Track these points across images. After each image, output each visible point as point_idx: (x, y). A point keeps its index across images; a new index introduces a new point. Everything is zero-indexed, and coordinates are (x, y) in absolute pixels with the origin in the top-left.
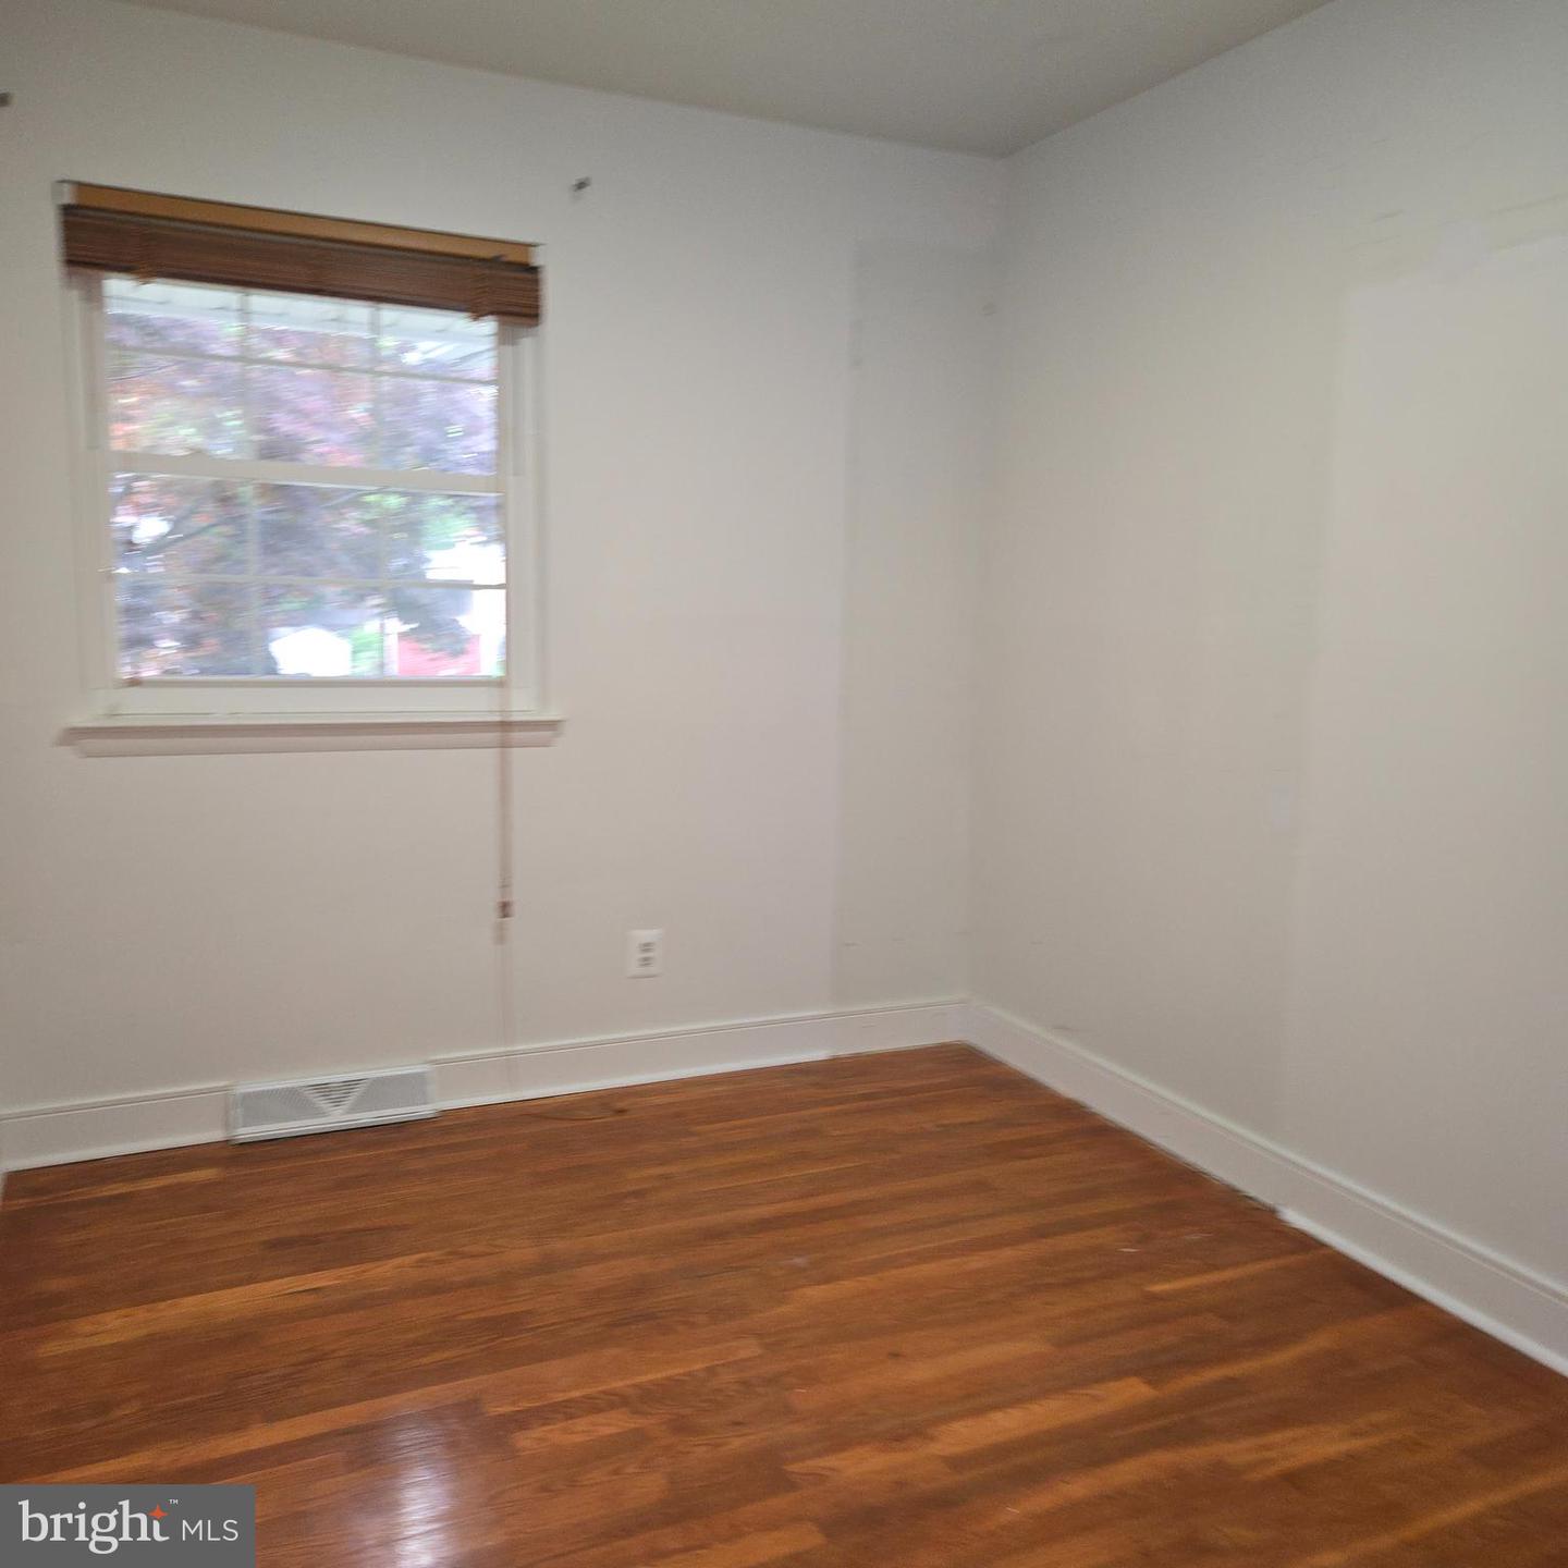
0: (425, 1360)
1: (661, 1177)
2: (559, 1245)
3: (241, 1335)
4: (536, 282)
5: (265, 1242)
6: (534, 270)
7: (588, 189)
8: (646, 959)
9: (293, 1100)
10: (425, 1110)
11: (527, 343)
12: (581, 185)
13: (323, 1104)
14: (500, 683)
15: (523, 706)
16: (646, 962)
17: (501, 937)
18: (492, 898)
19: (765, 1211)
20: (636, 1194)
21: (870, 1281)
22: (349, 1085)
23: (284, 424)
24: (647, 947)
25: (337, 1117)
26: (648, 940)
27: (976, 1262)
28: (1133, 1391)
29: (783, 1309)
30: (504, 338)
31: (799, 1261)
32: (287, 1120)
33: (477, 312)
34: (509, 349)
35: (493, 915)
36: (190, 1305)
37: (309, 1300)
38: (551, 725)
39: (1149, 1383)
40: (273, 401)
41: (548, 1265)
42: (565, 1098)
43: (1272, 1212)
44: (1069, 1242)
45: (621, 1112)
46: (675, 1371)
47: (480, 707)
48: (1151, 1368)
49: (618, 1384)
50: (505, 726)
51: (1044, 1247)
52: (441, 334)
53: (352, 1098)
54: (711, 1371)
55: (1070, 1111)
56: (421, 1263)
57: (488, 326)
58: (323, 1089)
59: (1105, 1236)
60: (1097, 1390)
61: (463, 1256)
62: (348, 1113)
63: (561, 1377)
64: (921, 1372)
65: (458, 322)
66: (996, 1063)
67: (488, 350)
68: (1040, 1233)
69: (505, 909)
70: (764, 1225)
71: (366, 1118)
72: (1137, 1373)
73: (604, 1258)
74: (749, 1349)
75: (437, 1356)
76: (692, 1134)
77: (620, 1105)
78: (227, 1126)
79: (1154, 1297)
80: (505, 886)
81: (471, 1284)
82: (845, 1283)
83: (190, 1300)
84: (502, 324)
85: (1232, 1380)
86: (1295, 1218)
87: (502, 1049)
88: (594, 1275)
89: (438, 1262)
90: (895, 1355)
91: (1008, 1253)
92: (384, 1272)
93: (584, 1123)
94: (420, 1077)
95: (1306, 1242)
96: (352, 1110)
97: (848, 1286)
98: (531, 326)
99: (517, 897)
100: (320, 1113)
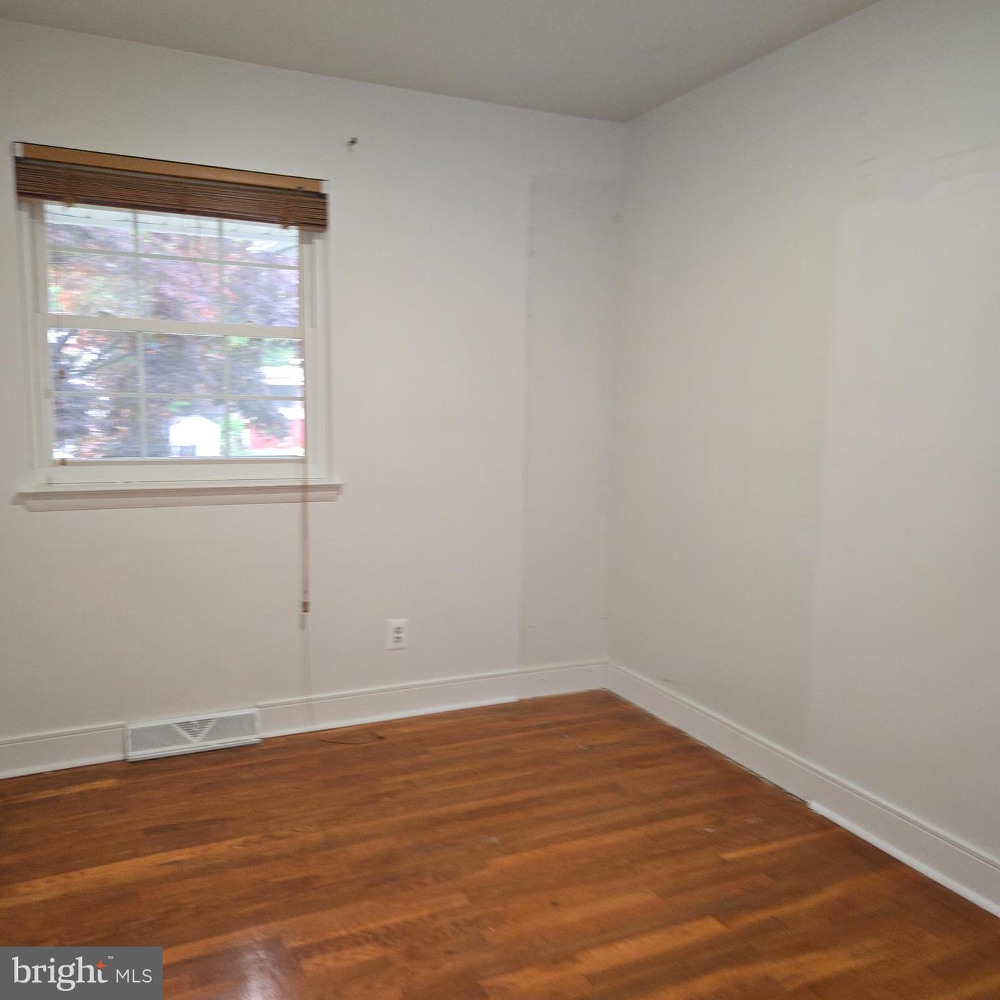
0: (247, 910)
1: (407, 782)
2: (337, 830)
3: (124, 894)
4: (325, 204)
5: (144, 830)
6: (323, 196)
7: (356, 145)
8: (398, 638)
9: (167, 733)
10: (253, 739)
11: (318, 242)
12: (353, 142)
13: (187, 735)
14: (303, 461)
15: (316, 475)
16: (398, 639)
17: (303, 625)
18: (298, 600)
19: (473, 805)
20: (389, 794)
21: (540, 853)
22: (203, 723)
23: (170, 290)
24: (398, 630)
25: (196, 744)
26: (398, 626)
27: (610, 839)
28: (710, 927)
29: (484, 873)
30: (302, 240)
31: (494, 839)
32: (164, 746)
33: (285, 224)
34: (305, 246)
35: (298, 611)
36: (93, 873)
37: (173, 869)
38: (336, 488)
39: (722, 922)
40: (163, 277)
41: (328, 844)
42: (345, 729)
43: (803, 803)
44: (670, 825)
45: (381, 738)
46: (410, 917)
47: (290, 476)
48: (724, 912)
49: (372, 926)
50: (305, 488)
51: (656, 828)
52: (267, 235)
53: (206, 731)
54: (433, 917)
55: (674, 735)
56: (245, 844)
57: (294, 231)
58: (187, 726)
59: (693, 821)
60: (686, 927)
61: (272, 837)
62: (201, 741)
63: (334, 921)
64: (572, 916)
65: (275, 229)
66: (626, 703)
67: (294, 247)
68: (651, 819)
69: (305, 607)
70: (471, 815)
71: (214, 744)
72: (713, 915)
73: (366, 838)
74: (458, 901)
75: (257, 907)
76: (427, 752)
77: (381, 734)
78: (124, 751)
79: (725, 863)
80: (305, 592)
81: (278, 857)
82: (523, 854)
83: (96, 869)
84: (301, 230)
85: (775, 919)
86: (817, 807)
87: (304, 698)
88: (359, 851)
89: (258, 843)
90: (555, 904)
91: (631, 833)
92: (220, 849)
93: (354, 746)
94: (251, 717)
95: (825, 824)
96: (204, 740)
97: (527, 856)
98: (320, 232)
99: (311, 600)
100: (186, 741)
